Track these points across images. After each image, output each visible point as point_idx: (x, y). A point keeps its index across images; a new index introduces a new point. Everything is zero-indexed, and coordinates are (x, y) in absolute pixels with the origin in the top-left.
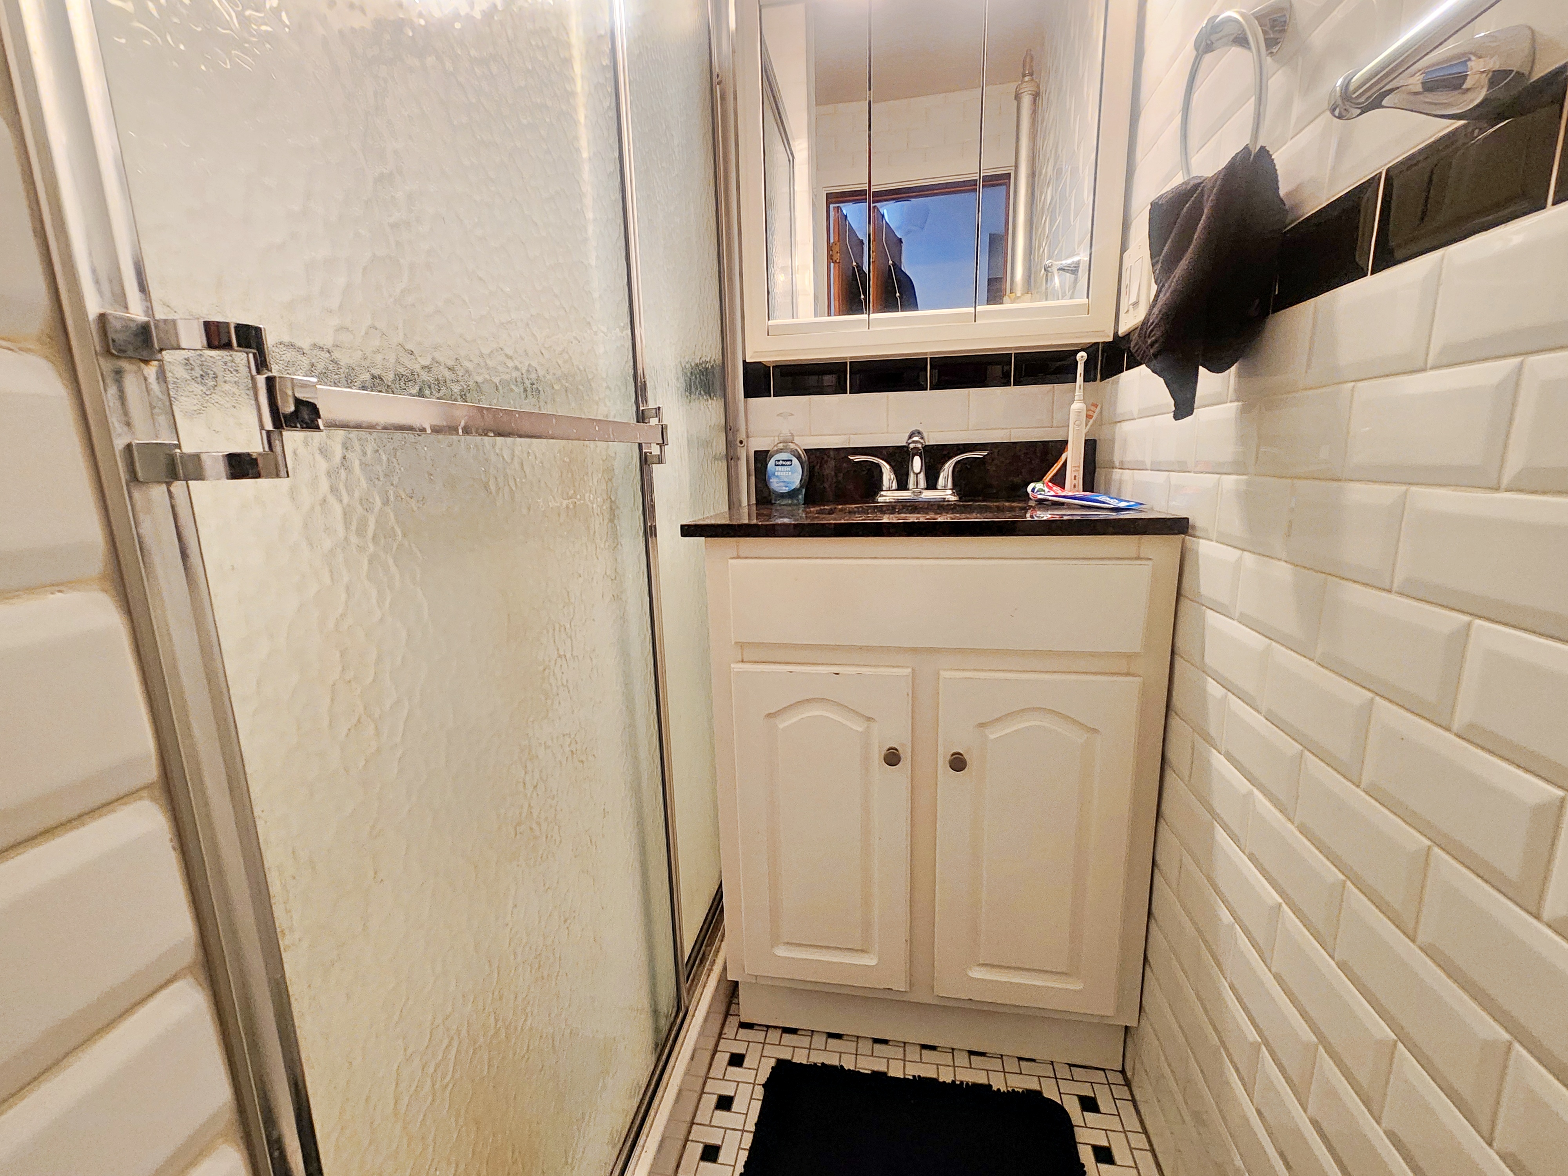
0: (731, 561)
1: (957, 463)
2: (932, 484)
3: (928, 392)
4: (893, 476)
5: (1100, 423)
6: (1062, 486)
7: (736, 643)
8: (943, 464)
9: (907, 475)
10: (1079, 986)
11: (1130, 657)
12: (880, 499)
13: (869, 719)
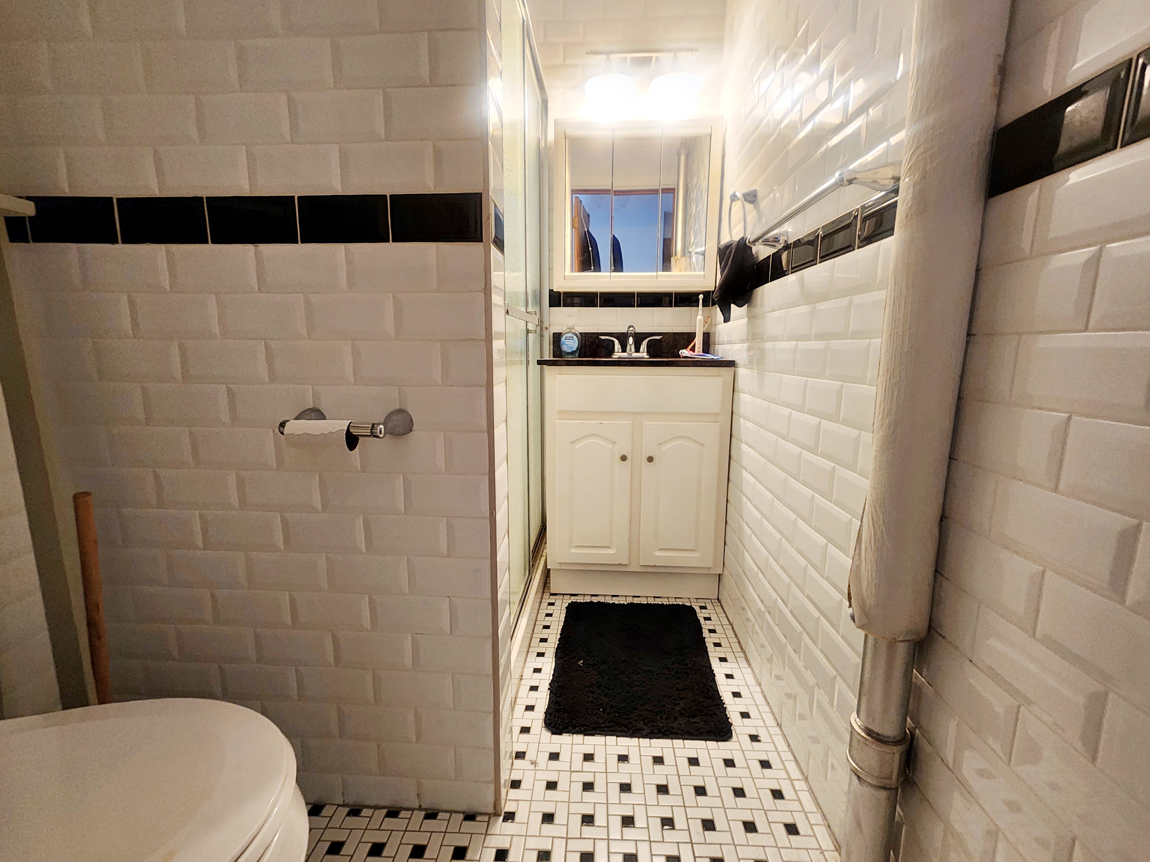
0: (558, 376)
1: (649, 341)
2: (637, 350)
3: (636, 308)
4: (620, 346)
5: (711, 325)
6: (694, 351)
7: (558, 411)
8: (642, 341)
9: (626, 346)
10: (699, 555)
11: (716, 415)
12: (614, 357)
13: (614, 443)
